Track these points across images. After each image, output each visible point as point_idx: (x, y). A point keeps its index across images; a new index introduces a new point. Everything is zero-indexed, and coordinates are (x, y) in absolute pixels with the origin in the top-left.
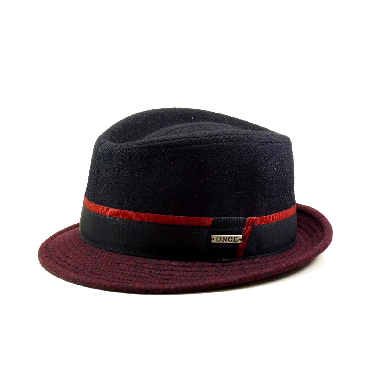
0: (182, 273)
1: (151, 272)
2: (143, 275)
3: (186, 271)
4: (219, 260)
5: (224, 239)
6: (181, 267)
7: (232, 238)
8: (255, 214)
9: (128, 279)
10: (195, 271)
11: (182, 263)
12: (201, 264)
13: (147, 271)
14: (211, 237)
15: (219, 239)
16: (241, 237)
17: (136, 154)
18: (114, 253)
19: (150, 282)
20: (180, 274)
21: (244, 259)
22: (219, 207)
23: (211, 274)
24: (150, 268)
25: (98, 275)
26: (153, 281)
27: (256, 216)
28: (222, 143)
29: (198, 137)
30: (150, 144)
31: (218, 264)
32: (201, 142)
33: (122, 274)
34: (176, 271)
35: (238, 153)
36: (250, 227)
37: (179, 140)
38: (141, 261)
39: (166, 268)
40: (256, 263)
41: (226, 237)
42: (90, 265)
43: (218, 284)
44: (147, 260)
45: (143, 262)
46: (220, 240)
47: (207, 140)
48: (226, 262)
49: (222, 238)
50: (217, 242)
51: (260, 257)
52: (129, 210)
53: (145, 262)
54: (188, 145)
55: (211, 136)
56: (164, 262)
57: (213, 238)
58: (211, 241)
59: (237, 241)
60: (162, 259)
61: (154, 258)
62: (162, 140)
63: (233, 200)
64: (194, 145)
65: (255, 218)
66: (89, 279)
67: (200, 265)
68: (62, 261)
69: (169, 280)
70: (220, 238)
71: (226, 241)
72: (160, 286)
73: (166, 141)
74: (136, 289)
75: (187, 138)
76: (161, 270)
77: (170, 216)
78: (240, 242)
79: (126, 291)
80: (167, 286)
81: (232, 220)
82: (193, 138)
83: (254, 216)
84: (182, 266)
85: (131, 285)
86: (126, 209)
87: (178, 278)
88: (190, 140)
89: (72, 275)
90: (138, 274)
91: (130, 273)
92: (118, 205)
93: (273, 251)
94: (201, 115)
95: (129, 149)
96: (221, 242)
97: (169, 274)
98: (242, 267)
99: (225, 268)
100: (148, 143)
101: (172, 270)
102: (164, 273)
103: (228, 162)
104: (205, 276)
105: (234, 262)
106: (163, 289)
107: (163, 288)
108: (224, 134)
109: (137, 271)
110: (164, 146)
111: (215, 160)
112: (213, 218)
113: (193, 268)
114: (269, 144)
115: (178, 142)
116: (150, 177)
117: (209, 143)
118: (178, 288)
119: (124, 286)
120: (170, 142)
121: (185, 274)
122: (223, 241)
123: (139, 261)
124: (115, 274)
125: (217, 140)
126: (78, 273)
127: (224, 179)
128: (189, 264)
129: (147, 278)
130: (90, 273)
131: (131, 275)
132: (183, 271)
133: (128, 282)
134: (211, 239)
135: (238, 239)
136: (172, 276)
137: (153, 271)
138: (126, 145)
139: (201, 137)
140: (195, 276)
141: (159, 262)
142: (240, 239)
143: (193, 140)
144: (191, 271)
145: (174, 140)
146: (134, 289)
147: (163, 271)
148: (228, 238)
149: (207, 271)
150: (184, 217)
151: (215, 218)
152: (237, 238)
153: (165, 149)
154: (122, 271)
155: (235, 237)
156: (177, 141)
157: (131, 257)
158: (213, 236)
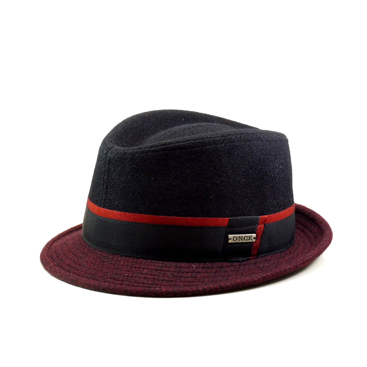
0: (203, 274)
1: (174, 274)
2: (166, 278)
3: (207, 272)
4: (236, 259)
5: (240, 239)
6: (201, 269)
7: (247, 237)
8: (266, 212)
9: (153, 283)
10: (216, 272)
11: (202, 265)
12: (220, 264)
13: (169, 274)
14: (228, 237)
15: (235, 239)
16: (254, 235)
17: (151, 157)
18: (131, 258)
19: (176, 285)
20: (202, 275)
21: (258, 258)
22: (234, 206)
23: (231, 273)
24: (171, 271)
25: (120, 281)
26: (178, 283)
27: (267, 214)
28: (234, 143)
29: (211, 138)
30: (164, 146)
31: (235, 264)
32: (215, 142)
33: (145, 278)
34: (197, 273)
35: (250, 152)
36: (262, 226)
37: (193, 142)
38: (161, 265)
39: (187, 271)
40: (268, 261)
41: (242, 236)
42: (108, 271)
43: (244, 283)
44: (167, 263)
45: (163, 265)
46: (237, 240)
47: (220, 141)
48: (242, 261)
49: (238, 237)
50: (234, 242)
51: (271, 254)
52: (146, 214)
53: (165, 266)
54: (202, 146)
55: (223, 136)
56: (183, 264)
57: (229, 238)
58: (228, 241)
59: (251, 240)
60: (181, 261)
61: (174, 261)
62: (175, 142)
63: (246, 199)
64: (208, 146)
65: (266, 216)
66: (113, 285)
67: (219, 266)
68: (75, 268)
69: (193, 282)
70: (236, 237)
71: (242, 240)
72: (188, 289)
73: (180, 143)
74: (164, 293)
75: (200, 139)
76: (183, 272)
77: (188, 218)
78: (254, 240)
79: (154, 295)
80: (194, 288)
81: (246, 219)
82: (206, 138)
83: (265, 215)
84: (203, 268)
85: (158, 289)
86: (143, 213)
87: (201, 280)
88: (204, 141)
89: (92, 282)
90: (161, 278)
91: (153, 277)
92: (133, 210)
93: (281, 248)
94: (191, 116)
95: (143, 152)
96: (237, 241)
97: (192, 276)
98: (257, 265)
99: (242, 267)
100: (162, 146)
101: (193, 272)
102: (186, 275)
103: (241, 162)
104: (226, 276)
105: (249, 261)
106: (192, 292)
107: (191, 290)
108: (235, 133)
109: (159, 275)
110: (179, 148)
111: (230, 160)
112: (229, 218)
113: (212, 269)
114: (274, 142)
115: (193, 143)
116: (165, 180)
117: (222, 144)
118: (206, 289)
119: (151, 291)
120: (184, 143)
121: (207, 275)
122: (239, 240)
123: (159, 265)
124: (138, 279)
125: (229, 140)
126: (97, 280)
127: (238, 178)
128: (208, 264)
129: (171, 281)
130: (111, 279)
131: (154, 279)
132: (204, 273)
133: (153, 287)
134: (228, 239)
135: (252, 238)
136: (195, 277)
137: (176, 274)
138: (139, 149)
139: (214, 138)
140: (216, 277)
141: (179, 264)
142: (254, 238)
143: (207, 141)
144: (212, 272)
145: (188, 141)
146: (162, 293)
147: (185, 273)
148: (243, 237)
149: (227, 272)
150: (202, 218)
151: (231, 218)
152: (251, 236)
153: (180, 150)
154: (144, 276)
155: (249, 236)
156: (191, 142)
157: (149, 261)
158: (230, 236)
